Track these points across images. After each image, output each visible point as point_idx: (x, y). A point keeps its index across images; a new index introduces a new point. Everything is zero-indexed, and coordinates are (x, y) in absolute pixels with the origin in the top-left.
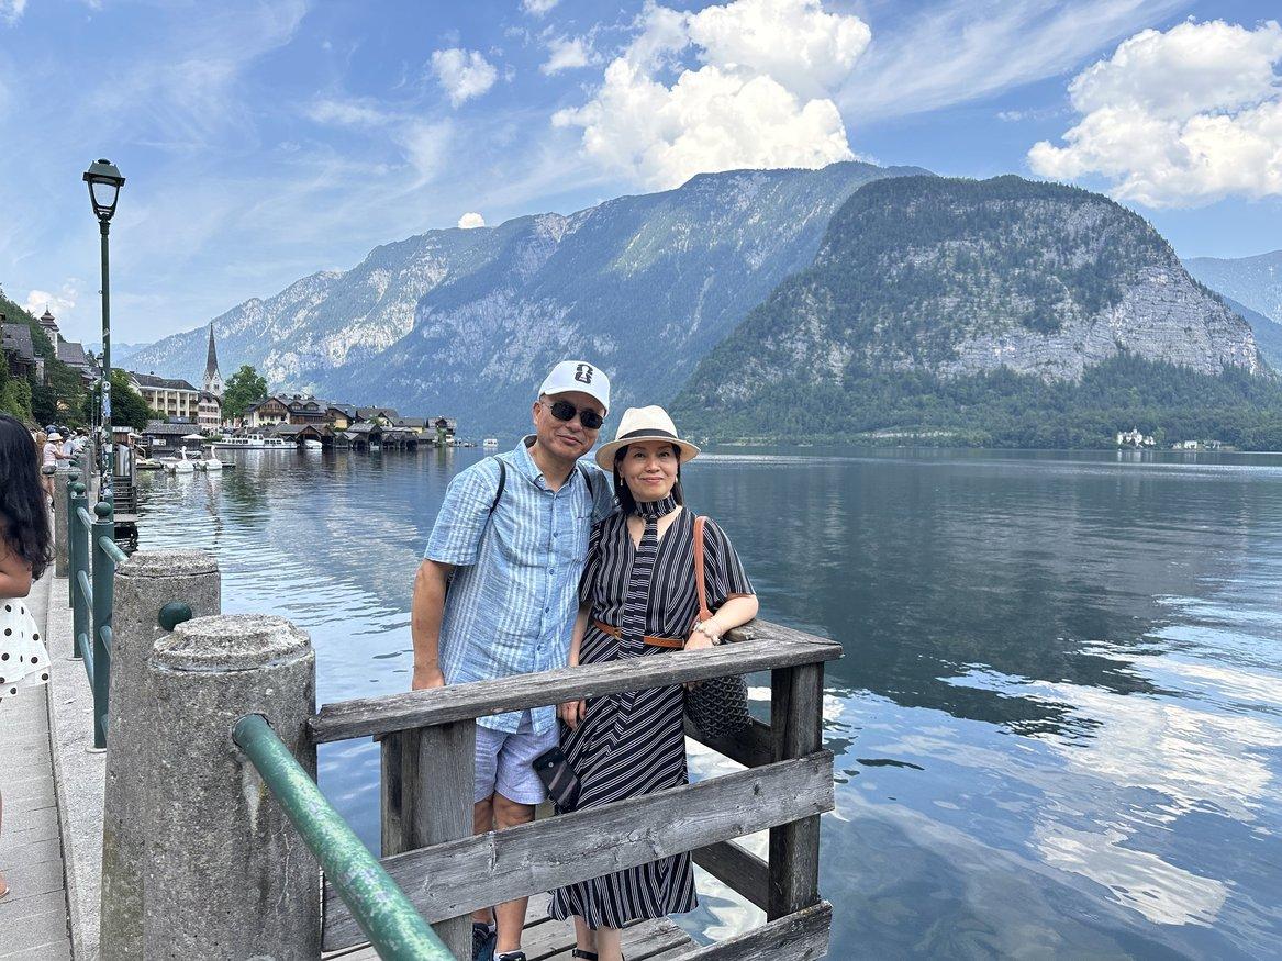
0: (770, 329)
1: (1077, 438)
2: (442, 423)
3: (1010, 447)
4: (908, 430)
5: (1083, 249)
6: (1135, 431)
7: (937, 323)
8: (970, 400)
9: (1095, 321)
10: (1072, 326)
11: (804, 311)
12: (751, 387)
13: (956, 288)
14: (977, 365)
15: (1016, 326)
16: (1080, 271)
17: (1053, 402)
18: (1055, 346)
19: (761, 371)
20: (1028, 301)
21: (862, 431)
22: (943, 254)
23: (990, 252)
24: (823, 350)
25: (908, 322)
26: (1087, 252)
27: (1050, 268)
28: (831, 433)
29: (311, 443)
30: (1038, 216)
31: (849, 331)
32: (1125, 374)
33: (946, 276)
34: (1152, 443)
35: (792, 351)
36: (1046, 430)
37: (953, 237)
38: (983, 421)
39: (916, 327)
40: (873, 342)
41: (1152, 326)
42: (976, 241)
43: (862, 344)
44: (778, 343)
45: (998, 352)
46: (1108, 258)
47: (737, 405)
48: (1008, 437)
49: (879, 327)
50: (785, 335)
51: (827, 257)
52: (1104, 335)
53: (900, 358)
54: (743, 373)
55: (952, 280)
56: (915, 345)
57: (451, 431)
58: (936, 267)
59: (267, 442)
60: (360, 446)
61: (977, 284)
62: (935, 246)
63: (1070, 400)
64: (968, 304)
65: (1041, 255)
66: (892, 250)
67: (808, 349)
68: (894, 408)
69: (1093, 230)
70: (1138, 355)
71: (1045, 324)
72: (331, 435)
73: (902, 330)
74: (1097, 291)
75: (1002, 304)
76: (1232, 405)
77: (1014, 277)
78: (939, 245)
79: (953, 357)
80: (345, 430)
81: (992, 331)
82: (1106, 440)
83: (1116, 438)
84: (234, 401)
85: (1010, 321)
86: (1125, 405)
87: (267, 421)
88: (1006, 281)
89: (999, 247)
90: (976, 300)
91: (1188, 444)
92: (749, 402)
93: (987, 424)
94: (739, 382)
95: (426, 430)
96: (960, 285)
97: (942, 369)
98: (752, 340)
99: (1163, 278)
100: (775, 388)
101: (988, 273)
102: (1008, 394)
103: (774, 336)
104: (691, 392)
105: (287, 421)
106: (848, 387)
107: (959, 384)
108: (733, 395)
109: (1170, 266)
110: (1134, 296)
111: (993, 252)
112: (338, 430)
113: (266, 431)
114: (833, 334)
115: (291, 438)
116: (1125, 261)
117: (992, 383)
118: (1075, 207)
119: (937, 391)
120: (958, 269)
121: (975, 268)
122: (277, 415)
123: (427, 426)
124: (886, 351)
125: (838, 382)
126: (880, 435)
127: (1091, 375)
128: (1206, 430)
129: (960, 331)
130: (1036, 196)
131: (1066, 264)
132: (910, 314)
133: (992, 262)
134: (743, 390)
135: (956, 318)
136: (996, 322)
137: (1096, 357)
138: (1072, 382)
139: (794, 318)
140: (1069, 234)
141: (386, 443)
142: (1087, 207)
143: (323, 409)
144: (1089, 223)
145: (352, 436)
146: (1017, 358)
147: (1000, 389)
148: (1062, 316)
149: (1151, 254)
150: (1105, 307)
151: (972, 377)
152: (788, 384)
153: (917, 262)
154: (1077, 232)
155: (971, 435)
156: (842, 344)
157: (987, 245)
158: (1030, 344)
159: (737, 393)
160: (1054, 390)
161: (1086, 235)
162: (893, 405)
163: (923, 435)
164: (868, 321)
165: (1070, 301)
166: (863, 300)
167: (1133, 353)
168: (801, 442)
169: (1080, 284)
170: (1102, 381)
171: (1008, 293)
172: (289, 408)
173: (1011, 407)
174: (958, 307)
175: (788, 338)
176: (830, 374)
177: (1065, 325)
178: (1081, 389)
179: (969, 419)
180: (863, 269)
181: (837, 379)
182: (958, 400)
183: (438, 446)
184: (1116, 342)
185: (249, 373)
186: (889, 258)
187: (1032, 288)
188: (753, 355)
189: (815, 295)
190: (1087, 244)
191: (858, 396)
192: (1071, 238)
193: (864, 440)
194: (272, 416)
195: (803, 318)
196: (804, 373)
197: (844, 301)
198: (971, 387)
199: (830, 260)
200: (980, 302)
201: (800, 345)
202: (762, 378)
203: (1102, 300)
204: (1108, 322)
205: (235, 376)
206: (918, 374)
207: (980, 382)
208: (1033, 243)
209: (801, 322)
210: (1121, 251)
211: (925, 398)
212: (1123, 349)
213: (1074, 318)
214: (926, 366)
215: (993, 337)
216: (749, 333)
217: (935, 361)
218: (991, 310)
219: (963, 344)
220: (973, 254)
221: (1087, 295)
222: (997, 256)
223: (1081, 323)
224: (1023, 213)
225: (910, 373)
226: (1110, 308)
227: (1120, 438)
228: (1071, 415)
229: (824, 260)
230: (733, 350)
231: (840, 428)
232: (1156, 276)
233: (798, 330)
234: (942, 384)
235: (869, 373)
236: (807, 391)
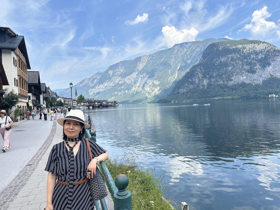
1: (259, 97)
2: (115, 102)
3: (244, 99)
4: (222, 97)
5: (261, 54)
6: (273, 94)
7: (227, 73)
8: (236, 89)
9: (264, 70)
11: (197, 72)
12: (186, 89)
14: (237, 81)
15: (246, 72)
16: (260, 59)
17: (255, 89)
18: (255, 76)
20: (248, 67)
22: (228, 58)
24: (202, 80)
25: (221, 73)
26: (262, 55)
27: (253, 59)
28: (204, 98)
29: (90, 107)
30: (250, 48)
31: (208, 76)
32: (272, 81)
33: (229, 63)
34: (278, 97)
35: (195, 81)
36: (252, 95)
37: (230, 54)
38: (238, 94)
39: (223, 74)
40: (213, 78)
41: (279, 70)
42: (235, 54)
43: (211, 78)
44: (192, 80)
45: (242, 78)
46: (267, 55)
47: (183, 93)
48: (244, 97)
49: (214, 75)
50: (193, 78)
51: (202, 60)
52: (267, 73)
53: (219, 81)
54: (185, 87)
55: (230, 64)
56: (223, 78)
57: (117, 103)
58: (226, 61)
60: (98, 107)
61: (236, 64)
62: (226, 56)
63: (259, 88)
64: (234, 68)
65: (251, 56)
66: (216, 58)
67: (199, 80)
68: (219, 92)
69: (263, 49)
70: (276, 77)
71: (252, 71)
72: (94, 105)
73: (219, 75)
74: (265, 63)
75: (242, 68)
77: (245, 62)
78: (227, 56)
79: (231, 80)
81: (240, 74)
82: (266, 97)
84: (79, 101)
85: (244, 71)
86: (272, 88)
87: (84, 104)
88: (243, 63)
89: (241, 55)
90: (236, 67)
92: (186, 93)
94: (184, 89)
96: (232, 64)
97: (229, 83)
98: (186, 79)
100: (192, 89)
101: (238, 61)
102: (244, 88)
103: (191, 78)
104: (173, 91)
105: (87, 104)
106: (208, 88)
107: (233, 86)
108: (182, 91)
110: (274, 64)
113: (83, 106)
114: (204, 77)
115: (87, 106)
116: (271, 56)
117: (241, 85)
118: (259, 44)
119: (228, 88)
120: (232, 61)
121: (236, 60)
122: (86, 103)
123: (112, 103)
124: (216, 80)
125: (206, 87)
126: (215, 98)
127: (264, 82)
129: (233, 74)
130: (249, 43)
131: (257, 58)
132: (221, 71)
133: (239, 59)
134: (185, 90)
135: (232, 72)
136: (241, 72)
137: (265, 78)
138: (260, 84)
139: (195, 74)
141: (103, 106)
142: (261, 44)
143: (93, 101)
144: (262, 48)
145: (97, 105)
146: (246, 79)
147: (242, 87)
148: (256, 69)
149: (277, 54)
150: (267, 66)
151: (236, 84)
152: (194, 88)
153: (222, 60)
154: (259, 50)
155: (235, 97)
156: (206, 79)
157: (238, 55)
158: (249, 76)
159: (183, 91)
160: (255, 86)
163: (225, 98)
164: (212, 73)
165: (258, 66)
166: (211, 69)
167: (274, 76)
168: (198, 101)
169: (261, 62)
170: (267, 83)
171: (243, 65)
172: (87, 101)
173: (245, 90)
174: (232, 69)
175: (194, 78)
176: (204, 86)
177: (257, 71)
178: (262, 85)
179: (236, 94)
180: (210, 62)
181: (206, 86)
182: (233, 89)
184: (270, 74)
185: (81, 96)
186: (216, 59)
187: (249, 64)
188: (186, 83)
189: (200, 69)
190: (262, 53)
191: (210, 90)
192: (258, 52)
193: (212, 99)
194: (85, 103)
195: (197, 74)
196: (198, 86)
197: (206, 70)
198: (236, 86)
199: (203, 61)
200: (237, 68)
201: (197, 80)
202: (189, 87)
203: (266, 65)
204: (268, 70)
205: (79, 96)
206: (223, 84)
207: (238, 85)
208: (249, 54)
209: (197, 75)
210: (270, 54)
211: (225, 89)
212: (272, 76)
213: (259, 70)
214: (225, 82)
215: (240, 75)
216: (186, 78)
217: (227, 81)
218: (240, 69)
219: (233, 77)
220: (235, 57)
221: (262, 64)
222: (241, 57)
223: (261, 70)
224: (246, 47)
225: (222, 84)
226: (268, 67)
227: (270, 96)
228: (259, 91)
229: (202, 61)
230: (182, 82)
231: (207, 97)
232: (279, 59)
233: (196, 77)
234: (229, 86)
235: (213, 85)
236: (199, 90)
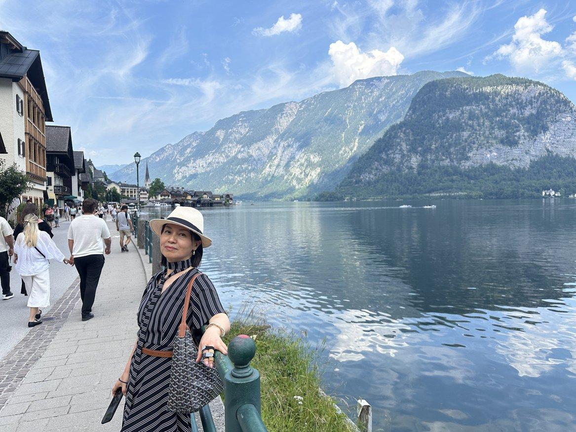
0: (384, 149)
1: (523, 194)
2: (228, 196)
3: (492, 198)
4: (446, 192)
5: (530, 107)
6: (551, 190)
7: (460, 144)
8: (475, 178)
9: (535, 140)
10: (524, 143)
12: (375, 175)
13: (468, 128)
14: (479, 162)
15: (497, 144)
16: (528, 118)
17: (514, 177)
18: (516, 152)
19: (380, 168)
20: (503, 132)
21: (425, 193)
22: (463, 112)
23: (484, 110)
24: (408, 157)
25: (447, 144)
26: (532, 108)
27: (514, 116)
28: (411, 194)
30: (508, 93)
31: (420, 149)
32: (550, 163)
33: (464, 122)
34: (559, 195)
35: (394, 158)
36: (509, 190)
37: (467, 105)
38: (481, 187)
39: (450, 145)
40: (431, 153)
41: (564, 141)
42: (478, 106)
43: (426, 154)
44: (387, 155)
45: (488, 156)
46: (542, 110)
47: (369, 183)
48: (491, 194)
49: (433, 147)
50: (391, 151)
51: (411, 116)
52: (540, 146)
53: (443, 160)
54: (372, 169)
55: (467, 124)
56: (450, 154)
58: (459, 119)
59: (161, 205)
61: (479, 125)
62: (459, 109)
63: (523, 176)
64: (474, 135)
65: (509, 111)
66: (439, 112)
67: (401, 157)
68: (440, 182)
69: (534, 97)
70: (557, 155)
71: (511, 142)
72: (184, 201)
73: (444, 147)
74: (536, 126)
75: (490, 134)
77: (496, 122)
78: (461, 108)
79: (467, 159)
80: (189, 200)
81: (486, 146)
82: (536, 194)
83: (542, 194)
84: (153, 191)
85: (494, 142)
86: (550, 178)
87: (163, 197)
88: (492, 123)
89: (489, 108)
90: (478, 132)
92: (375, 182)
93: (483, 188)
94: (370, 173)
95: (221, 199)
96: (470, 126)
97: (462, 164)
98: (376, 154)
99: (569, 119)
100: (386, 175)
102: (493, 175)
103: (386, 152)
104: (349, 178)
105: (170, 197)
106: (419, 173)
107: (470, 171)
108: (367, 179)
109: (572, 113)
110: (554, 127)
111: (487, 110)
112: (187, 200)
113: (162, 201)
114: (413, 150)
115: (169, 203)
116: (550, 111)
117: (485, 170)
118: (526, 87)
119: (460, 174)
120: (470, 119)
121: (478, 118)
122: (166, 195)
123: (223, 197)
124: (437, 157)
125: (415, 171)
126: (434, 194)
127: (533, 164)
129: (471, 147)
130: (507, 84)
131: (522, 114)
132: (448, 140)
133: (485, 115)
134: (372, 176)
135: (469, 141)
136: (488, 142)
137: (536, 156)
138: (524, 168)
139: (394, 144)
140: (522, 101)
141: (202, 204)
142: (532, 87)
143: (182, 193)
144: (533, 95)
145: (191, 202)
146: (498, 158)
147: (490, 172)
148: (519, 138)
149: (562, 108)
150: (541, 133)
151: (477, 167)
152: (392, 173)
153: (451, 117)
154: (527, 99)
155: (474, 194)
156: (417, 154)
157: (483, 107)
158: (504, 151)
159: (369, 178)
160: (515, 172)
161: (531, 101)
162: (440, 181)
163: (453, 194)
164: (428, 143)
165: (523, 131)
166: (426, 134)
167: (555, 154)
168: (397, 198)
169: (529, 123)
170: (539, 167)
171: (493, 129)
172: (170, 193)
173: (495, 180)
174: (469, 136)
175: (392, 153)
176: (411, 168)
177: (521, 142)
178: (529, 170)
179: (475, 187)
180: (426, 121)
182: (470, 178)
184: (546, 149)
185: (158, 181)
186: (438, 115)
187: (504, 126)
188: (376, 161)
189: (404, 133)
190: (532, 105)
191: (424, 177)
192: (524, 102)
193: (426, 197)
194: (165, 196)
195: (399, 144)
196: (399, 168)
197: (418, 136)
198: (476, 172)
200: (480, 134)
201: (397, 156)
202: (380, 171)
203: (539, 130)
204: (542, 140)
205: (153, 182)
206: (452, 167)
207: (480, 169)
208: (505, 105)
209: (398, 145)
210: (548, 107)
211: (454, 177)
212: (550, 152)
213: (525, 139)
214: (455, 163)
215: (486, 149)
216: (375, 151)
217: (459, 160)
218: (485, 137)
219: (472, 153)
220: (477, 112)
221: (532, 128)
222: (488, 112)
223: (529, 141)
224: (500, 92)
225: (448, 166)
226: (543, 134)
227: (544, 193)
228: (522, 183)
229: (409, 117)
230: (367, 159)
231: (416, 192)
232: (565, 118)
233: (397, 149)
234: (463, 171)
235: (429, 167)
236: (401, 176)
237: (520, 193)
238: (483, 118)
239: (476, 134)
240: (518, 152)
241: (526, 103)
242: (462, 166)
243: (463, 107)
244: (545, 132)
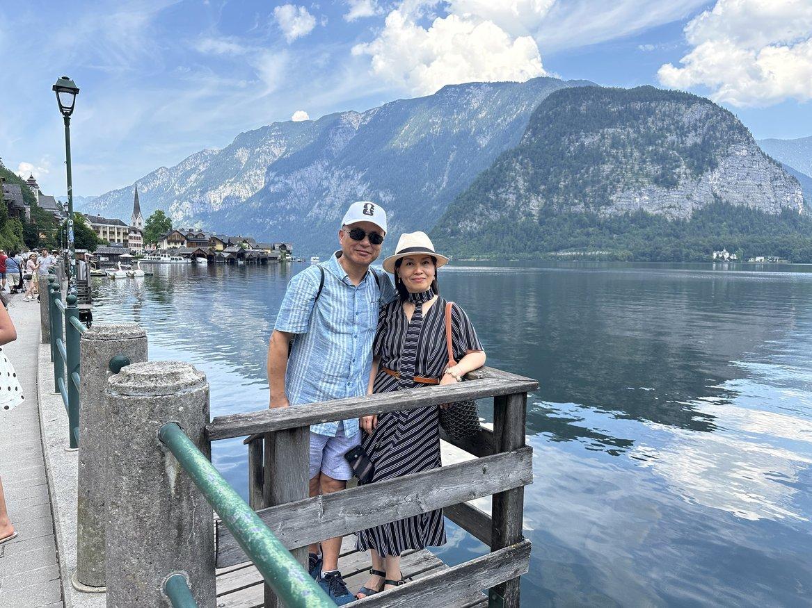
0: (492, 186)
1: (687, 255)
2: (283, 247)
3: (645, 261)
4: (580, 251)
5: (693, 133)
6: (724, 250)
7: (599, 182)
8: (619, 231)
9: (700, 180)
10: (685, 183)
11: (514, 174)
12: (480, 223)
13: (611, 159)
14: (624, 208)
15: (649, 184)
16: (691, 148)
17: (672, 232)
18: (675, 196)
19: (486, 213)
20: (657, 167)
21: (551, 251)
22: (603, 136)
23: (633, 136)
24: (526, 199)
25: (581, 181)
26: (696, 135)
27: (672, 146)
28: (530, 252)
29: (200, 259)
30: (665, 112)
31: (543, 187)
32: (719, 214)
33: (605, 151)
34: (735, 258)
35: (506, 200)
36: (667, 250)
37: (610, 126)
38: (628, 244)
39: (585, 184)
40: (558, 194)
41: (737, 184)
42: (624, 128)
43: (551, 195)
44: (497, 195)
45: (638, 200)
46: (709, 139)
47: (471, 235)
48: (644, 254)
49: (562, 185)
50: (501, 190)
51: (529, 139)
52: (705, 189)
53: (575, 204)
54: (475, 214)
55: (609, 154)
56: (585, 195)
57: (289, 252)
58: (599, 145)
59: (173, 259)
60: (231, 261)
61: (625, 157)
62: (598, 132)
63: (684, 230)
64: (619, 169)
65: (666, 137)
66: (570, 135)
67: (516, 199)
69: (700, 120)
70: (727, 202)
71: (668, 182)
72: (213, 254)
73: (576, 186)
74: (702, 160)
75: (641, 169)
76: (786, 233)
77: (648, 152)
78: (601, 131)
79: (609, 203)
80: (222, 251)
81: (634, 187)
82: (705, 257)
83: (712, 255)
84: (151, 232)
85: (646, 180)
86: (718, 234)
87: (172, 245)
88: (643, 155)
89: (639, 133)
90: (625, 166)
91: (758, 259)
92: (479, 233)
93: (630, 246)
94: (472, 220)
95: (273, 251)
96: (614, 157)
97: (602, 211)
98: (480, 193)
99: (744, 152)
100: (495, 224)
101: (632, 149)
102: (643, 227)
103: (495, 190)
104: (441, 226)
105: (185, 245)
106: (541, 222)
107: (613, 221)
108: (468, 228)
109: (749, 144)
110: (725, 164)
111: (636, 135)
112: (217, 251)
113: (172, 252)
114: (532, 189)
115: (188, 256)
116: (720, 141)
117: (633, 220)
118: (689, 106)
119: (599, 225)
120: (613, 146)
121: (624, 146)
122: (178, 242)
123: (274, 249)
124: (566, 200)
125: (536, 219)
126: (561, 254)
127: (697, 214)
128: (770, 249)
129: (614, 187)
130: (664, 99)
131: (682, 143)
132: (582, 175)
133: (635, 142)
134: (475, 225)
135: (611, 178)
136: (637, 181)
137: (700, 203)
138: (685, 219)
139: (507, 179)
140: (684, 124)
141: (248, 260)
142: (697, 106)
143: (207, 238)
144: (697, 117)
145: (226, 255)
146: (650, 204)
147: (639, 224)
148: (679, 177)
149: (737, 137)
150: (707, 171)
151: (621, 216)
152: (503, 221)
153: (587, 142)
154: (689, 123)
155: (620, 253)
156: (538, 195)
157: (631, 131)
158: (658, 195)
159: (471, 227)
160: (673, 225)
161: (696, 125)
162: (570, 235)
163: (590, 253)
164: (555, 180)
165: (684, 167)
166: (552, 167)
167: (724, 201)
168: (511, 258)
169: (691, 156)
170: (704, 219)
171: (644, 162)
172: (186, 237)
173: (645, 235)
174: (612, 171)
175: (504, 192)
176: (530, 215)
177: (681, 182)
178: (691, 223)
179: (620, 244)
180: (552, 147)
181: (535, 217)
182: (612, 231)
183: (281, 261)
184: (713, 194)
185: (160, 215)
186: (569, 139)
187: (661, 159)
188: (480, 202)
189: (521, 164)
190: (696, 130)
191: (548, 228)
192: (686, 127)
194: (176, 242)
195: (513, 179)
196: (514, 214)
197: (540, 168)
198: (620, 223)
199: (530, 141)
200: (626, 168)
201: (511, 196)
202: (487, 217)
203: (705, 166)
204: (709, 180)
205: (152, 217)
206: (587, 214)
207: (626, 219)
208: (661, 130)
209: (512, 181)
210: (718, 135)
211: (591, 230)
212: (718, 198)
213: (687, 178)
214: (592, 209)
215: (635, 191)
216: (479, 189)
217: (597, 206)
218: (633, 173)
219: (616, 195)
220: (622, 137)
221: (696, 163)
222: (638, 138)
223: (691, 181)
224: (655, 110)
225: (581, 213)
226: (710, 172)
227: (715, 255)
228: (684, 240)
229: (527, 141)
230: (468, 200)
231: (536, 249)
232: (740, 152)
233: (510, 186)
234: (602, 221)
235: (555, 214)
236: (515, 225)
237: (684, 253)
238: (631, 146)
239: (622, 168)
240: (678, 196)
241: (688, 128)
242: (601, 214)
243: (603, 129)
244: (712, 169)
